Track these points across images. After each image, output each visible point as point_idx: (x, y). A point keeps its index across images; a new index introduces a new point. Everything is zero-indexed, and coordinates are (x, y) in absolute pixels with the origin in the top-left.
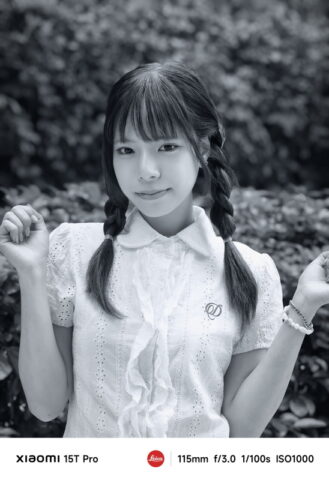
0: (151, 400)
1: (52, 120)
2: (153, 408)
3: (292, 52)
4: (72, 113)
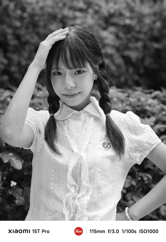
0: (79, 192)
1: (14, 52)
2: (80, 195)
3: (136, 19)
4: (24, 49)
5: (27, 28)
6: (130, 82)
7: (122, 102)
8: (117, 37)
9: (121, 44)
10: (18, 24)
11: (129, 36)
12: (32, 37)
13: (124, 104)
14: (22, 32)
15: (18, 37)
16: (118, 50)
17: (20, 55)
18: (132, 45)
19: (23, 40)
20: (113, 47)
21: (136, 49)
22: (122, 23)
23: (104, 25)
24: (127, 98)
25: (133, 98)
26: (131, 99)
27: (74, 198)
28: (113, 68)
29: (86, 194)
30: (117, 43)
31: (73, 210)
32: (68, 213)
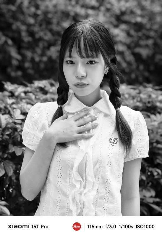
0: (85, 187)
1: (27, 49)
2: (86, 191)
3: (147, 17)
4: (37, 46)
5: (41, 25)
6: (141, 79)
7: (133, 98)
8: (128, 34)
9: (133, 42)
10: (31, 21)
11: (140, 34)
12: (45, 34)
13: (135, 101)
14: (36, 29)
15: (31, 34)
16: (129, 47)
17: (34, 52)
18: (142, 43)
19: (37, 36)
20: (124, 44)
21: (147, 46)
22: (133, 21)
23: (115, 22)
24: (138, 95)
25: (144, 94)
26: (142, 96)
27: (81, 194)
28: (124, 65)
29: (92, 189)
30: (128, 41)
31: (80, 206)
32: (76, 208)
